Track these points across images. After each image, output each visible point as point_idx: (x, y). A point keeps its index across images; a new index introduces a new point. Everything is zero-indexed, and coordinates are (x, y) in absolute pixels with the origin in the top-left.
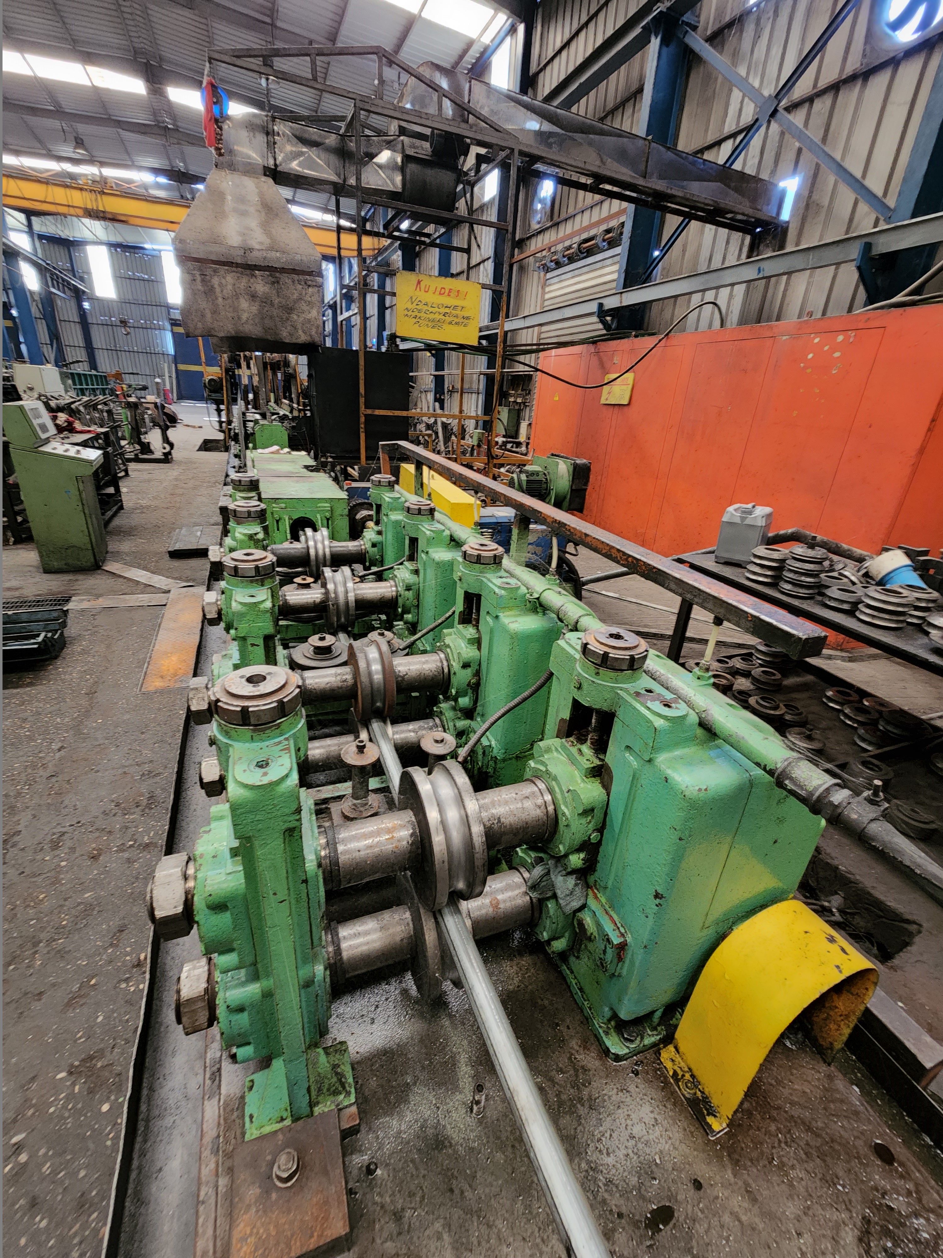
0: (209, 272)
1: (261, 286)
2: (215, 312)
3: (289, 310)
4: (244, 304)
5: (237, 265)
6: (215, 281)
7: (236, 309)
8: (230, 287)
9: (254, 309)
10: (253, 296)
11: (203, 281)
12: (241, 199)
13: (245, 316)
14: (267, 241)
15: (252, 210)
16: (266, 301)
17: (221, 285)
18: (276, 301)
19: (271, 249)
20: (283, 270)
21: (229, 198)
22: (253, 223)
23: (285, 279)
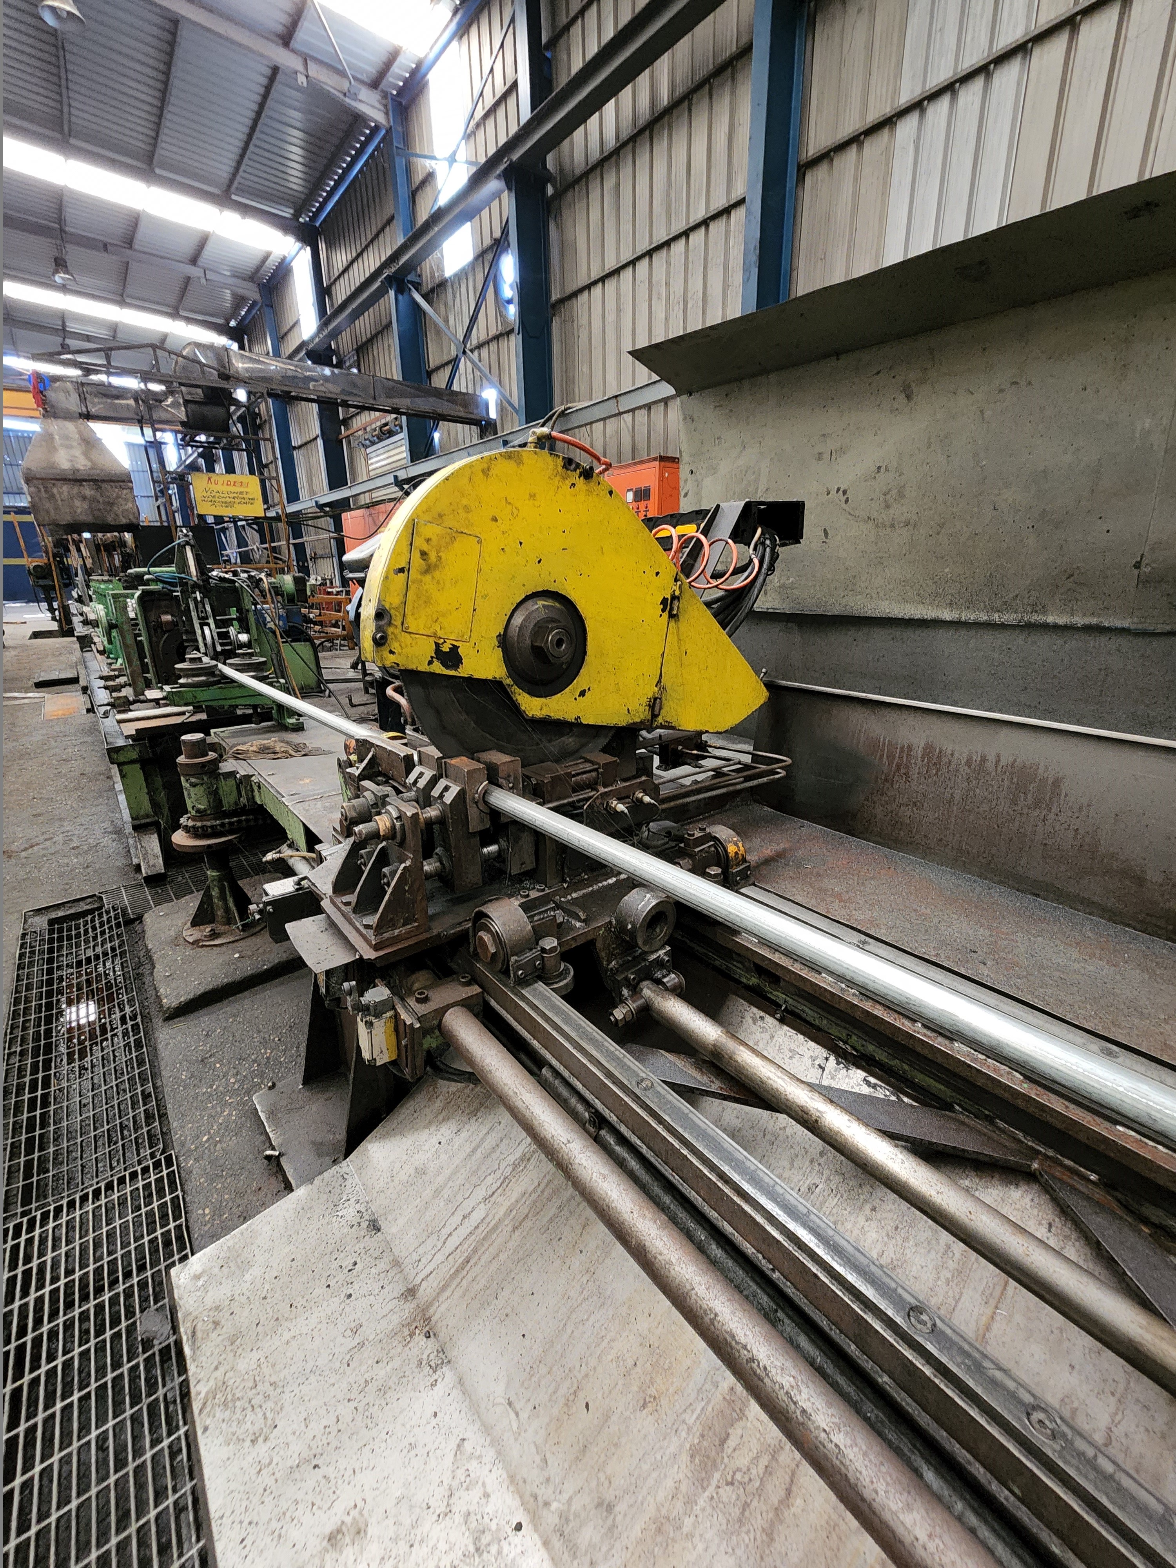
0: (49, 486)
1: (88, 491)
2: (56, 509)
3: (111, 504)
4: (77, 503)
5: (70, 480)
6: (55, 490)
7: (71, 507)
8: (66, 494)
9: (86, 505)
10: (84, 498)
11: (46, 491)
12: (67, 438)
13: (79, 511)
14: (89, 464)
15: (75, 444)
16: (93, 500)
17: (60, 493)
18: (101, 500)
19: (92, 468)
20: (103, 481)
21: (57, 437)
22: (77, 452)
23: (104, 485)
